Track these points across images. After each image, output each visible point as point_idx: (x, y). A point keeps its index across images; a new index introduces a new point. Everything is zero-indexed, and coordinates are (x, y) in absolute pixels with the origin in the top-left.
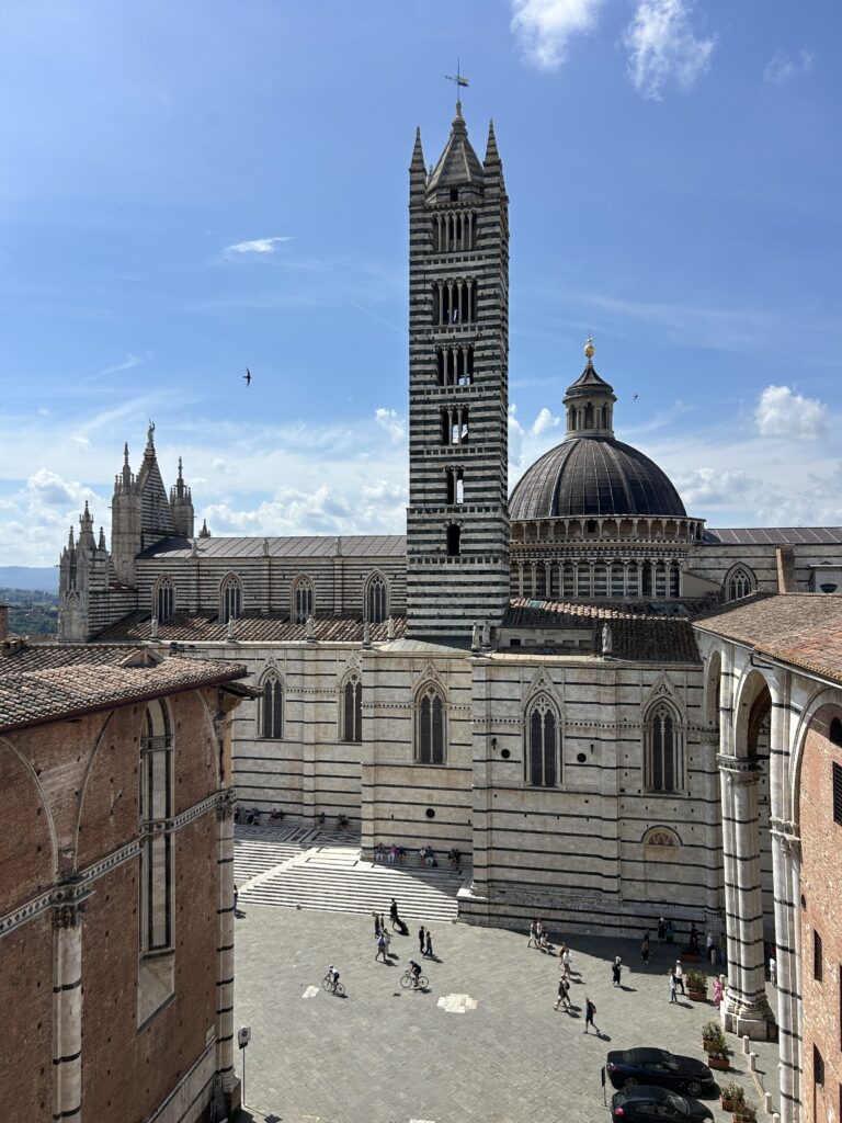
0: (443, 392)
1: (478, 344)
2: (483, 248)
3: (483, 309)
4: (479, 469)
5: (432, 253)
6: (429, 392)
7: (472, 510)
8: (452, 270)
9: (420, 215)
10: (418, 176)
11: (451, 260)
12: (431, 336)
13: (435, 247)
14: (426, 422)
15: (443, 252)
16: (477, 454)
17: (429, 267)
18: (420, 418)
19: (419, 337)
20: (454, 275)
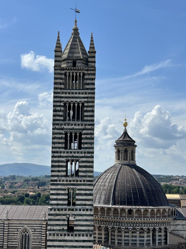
0: (67, 152)
1: (84, 132)
2: (88, 89)
3: (87, 116)
4: (83, 190)
5: (64, 89)
6: (61, 152)
7: (80, 210)
8: (73, 97)
9: (59, 71)
10: (59, 54)
11: (73, 93)
12: (62, 126)
13: (66, 86)
14: (59, 166)
15: (69, 89)
16: (83, 183)
17: (63, 95)
18: (56, 164)
19: (57, 127)
20: (74, 100)
